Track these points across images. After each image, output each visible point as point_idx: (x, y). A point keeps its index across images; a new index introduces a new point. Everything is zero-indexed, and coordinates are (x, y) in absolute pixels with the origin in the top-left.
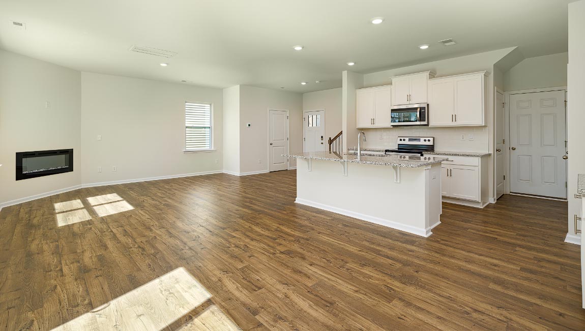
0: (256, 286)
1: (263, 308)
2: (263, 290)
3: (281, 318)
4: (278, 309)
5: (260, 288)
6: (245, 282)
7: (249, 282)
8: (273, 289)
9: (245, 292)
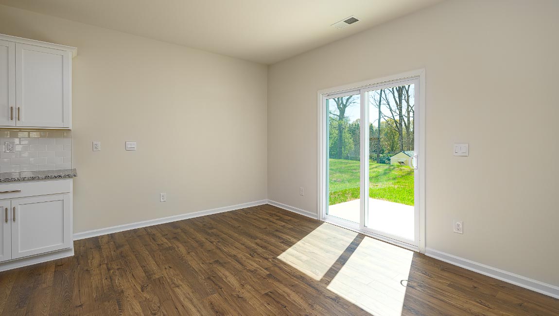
0: (270, 297)
1: (264, 278)
2: (263, 292)
3: (252, 272)
4: (252, 277)
5: (267, 294)
6: (283, 302)
7: (278, 302)
8: (253, 293)
9: (280, 291)
